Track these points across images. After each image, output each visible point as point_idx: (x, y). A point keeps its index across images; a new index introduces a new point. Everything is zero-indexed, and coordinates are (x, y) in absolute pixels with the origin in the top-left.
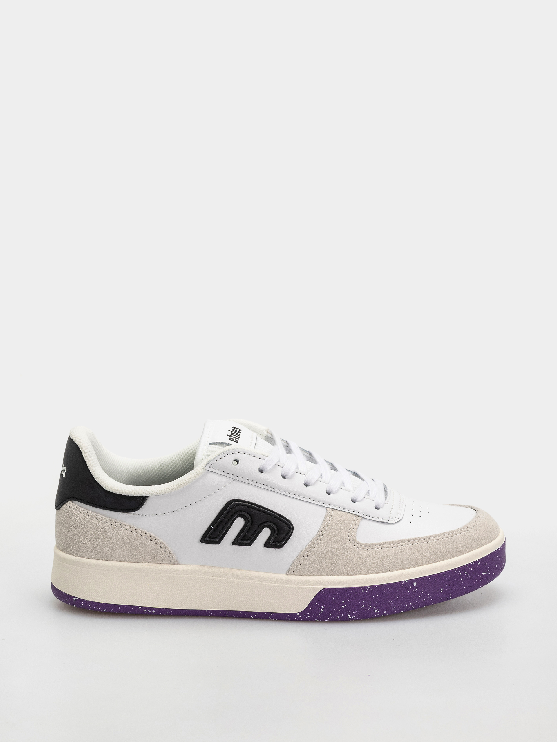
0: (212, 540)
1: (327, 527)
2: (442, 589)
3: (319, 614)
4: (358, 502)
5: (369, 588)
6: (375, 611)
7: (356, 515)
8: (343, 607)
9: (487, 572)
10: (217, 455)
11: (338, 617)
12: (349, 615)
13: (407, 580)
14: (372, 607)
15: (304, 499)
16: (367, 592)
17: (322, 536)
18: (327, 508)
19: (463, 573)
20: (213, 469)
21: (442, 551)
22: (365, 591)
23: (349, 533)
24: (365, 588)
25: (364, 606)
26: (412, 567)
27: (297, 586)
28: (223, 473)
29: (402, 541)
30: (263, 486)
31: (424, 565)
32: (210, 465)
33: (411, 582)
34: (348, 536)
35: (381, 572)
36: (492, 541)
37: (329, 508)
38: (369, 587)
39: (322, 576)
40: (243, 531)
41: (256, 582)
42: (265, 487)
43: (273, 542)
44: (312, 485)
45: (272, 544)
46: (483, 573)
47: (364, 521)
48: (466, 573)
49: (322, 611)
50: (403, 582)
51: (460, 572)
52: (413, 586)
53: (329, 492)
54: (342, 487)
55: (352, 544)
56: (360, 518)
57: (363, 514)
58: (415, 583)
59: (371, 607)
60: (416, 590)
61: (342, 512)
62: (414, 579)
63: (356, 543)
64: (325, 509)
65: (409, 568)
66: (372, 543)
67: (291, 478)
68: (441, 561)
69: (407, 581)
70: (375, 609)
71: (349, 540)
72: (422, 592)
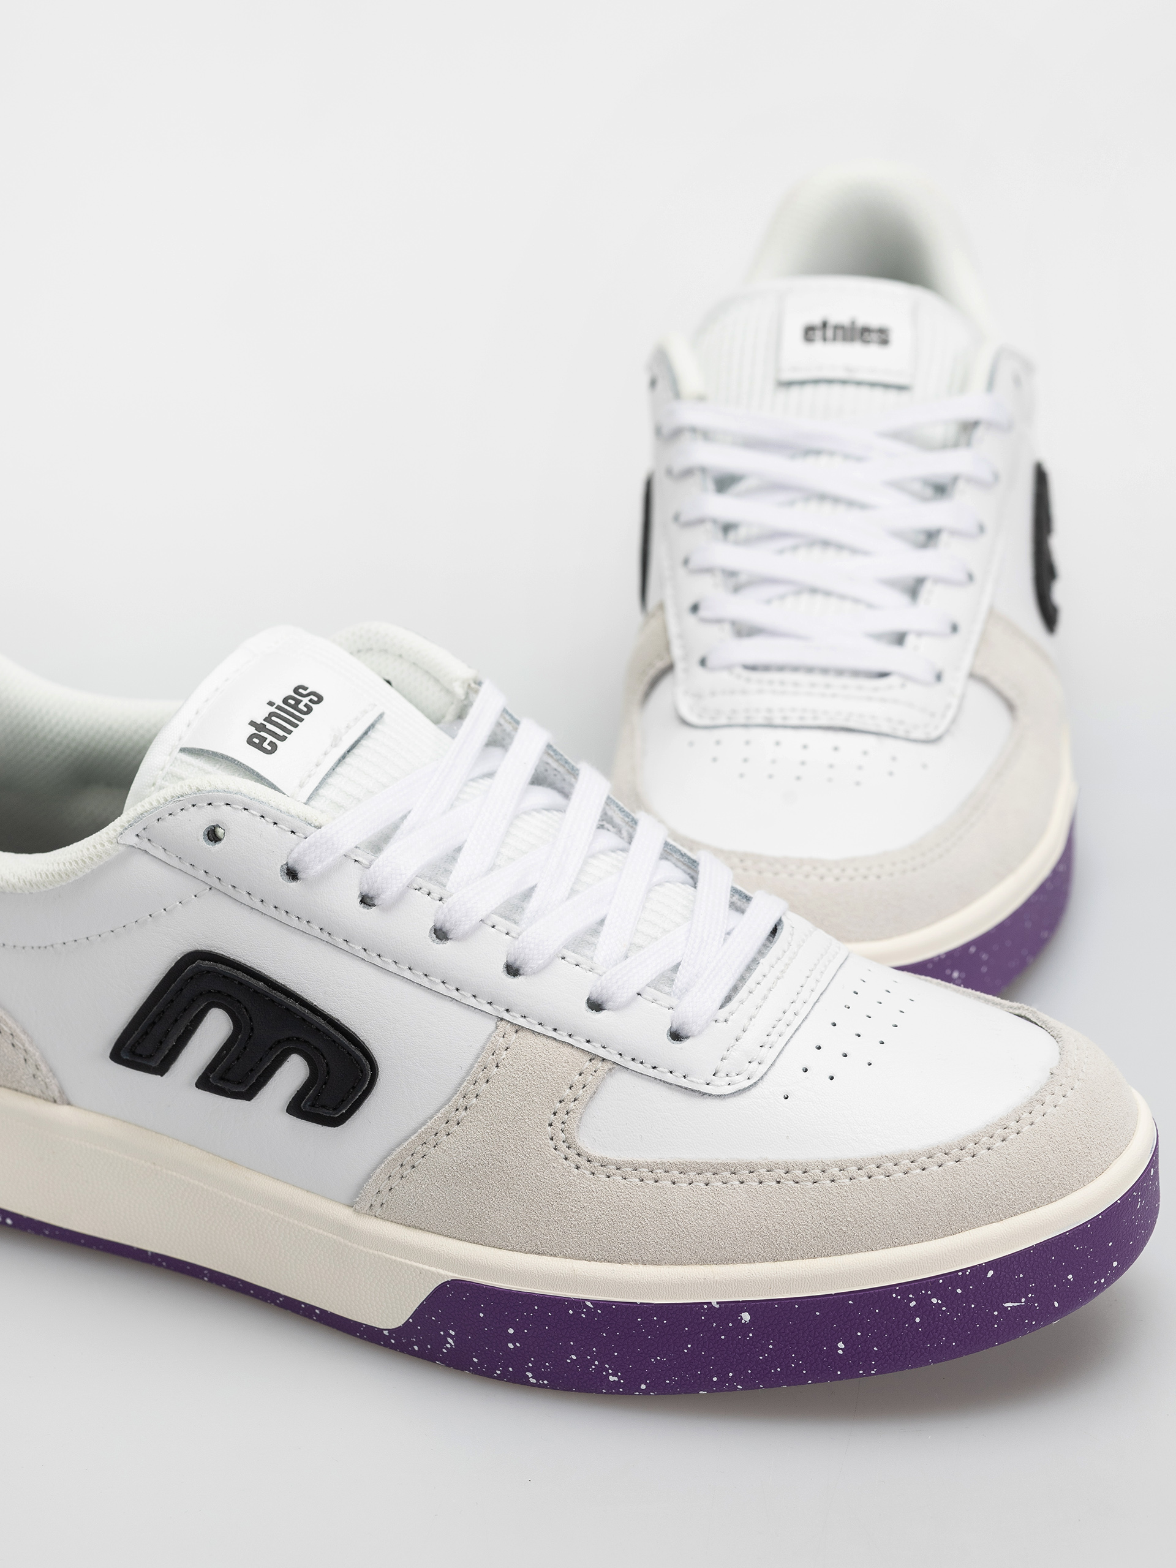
0: (139, 1061)
1: (484, 1085)
2: (841, 1345)
3: (444, 1350)
4: (609, 1010)
5: (592, 1306)
6: (611, 1378)
7: (593, 1057)
8: (511, 1346)
9: (1023, 1300)
10: (162, 801)
11: (498, 1372)
12: (529, 1374)
13: (718, 1303)
14: (601, 1363)
15: (425, 982)
16: (583, 1316)
17: (464, 1113)
18: (502, 1019)
19: (924, 1302)
20: (148, 843)
21: (855, 1220)
22: (577, 1313)
23: (555, 1114)
24: (578, 1304)
25: (574, 1357)
26: (743, 1262)
27: (380, 1253)
28: (175, 862)
29: (725, 1166)
30: (295, 922)
31: (785, 1259)
32: (138, 829)
33: (732, 1309)
34: (550, 1125)
35: (636, 1262)
36: (1062, 1196)
37: (503, 1022)
38: (589, 1304)
39: (454, 1238)
40: (227, 1054)
41: (268, 1210)
42: (303, 926)
43: (313, 1105)
44: (457, 939)
45: (308, 1109)
46: (1006, 1305)
47: (622, 1077)
48: (934, 1301)
49: (451, 1344)
50: (705, 1306)
51: (911, 1296)
52: (738, 1321)
53: (518, 963)
54: (566, 953)
55: (557, 1152)
56: (607, 1066)
57: (620, 1054)
58: (747, 1314)
59: (596, 1363)
60: (751, 1335)
61: (544, 1040)
62: (743, 1302)
63: (571, 1153)
64: (490, 1025)
65: (734, 1261)
66: (626, 1160)
67: (389, 908)
68: (850, 1253)
69: (717, 1306)
70: (610, 1371)
71: (552, 1139)
72: (771, 1344)
